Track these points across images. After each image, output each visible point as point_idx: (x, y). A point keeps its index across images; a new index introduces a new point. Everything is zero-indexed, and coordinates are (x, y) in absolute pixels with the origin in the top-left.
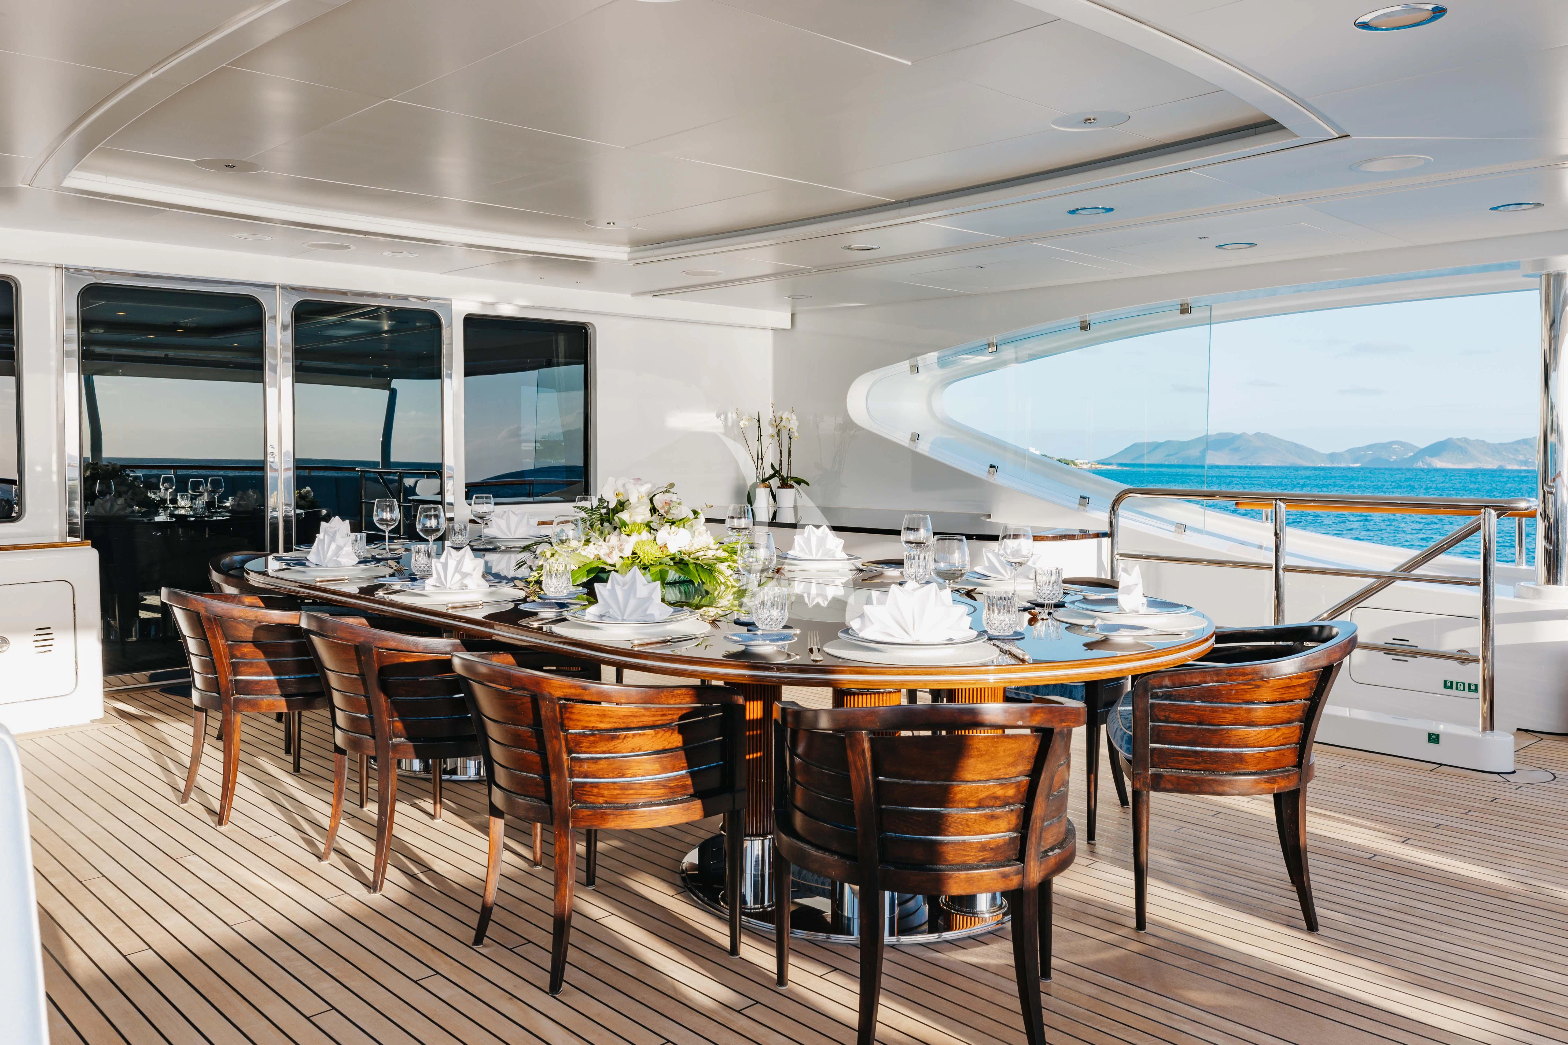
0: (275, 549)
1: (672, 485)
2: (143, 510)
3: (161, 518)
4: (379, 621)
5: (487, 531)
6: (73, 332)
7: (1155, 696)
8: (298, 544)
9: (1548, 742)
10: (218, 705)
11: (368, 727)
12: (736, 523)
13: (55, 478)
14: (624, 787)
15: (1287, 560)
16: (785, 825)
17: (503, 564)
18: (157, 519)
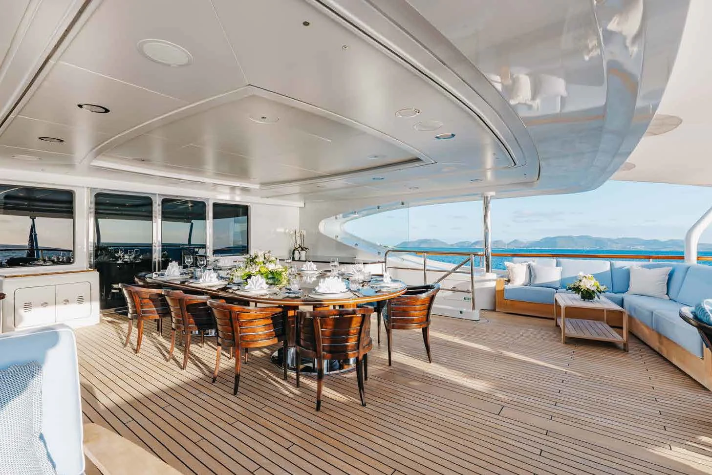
0: (155, 271)
1: (270, 251)
2: (114, 260)
3: (120, 262)
4: (186, 291)
5: (218, 265)
6: (93, 206)
7: (392, 305)
8: (162, 269)
9: (488, 312)
10: (136, 318)
11: (182, 322)
12: (288, 261)
13: (85, 250)
14: (255, 335)
15: (427, 268)
16: (298, 344)
17: (223, 274)
18: (118, 262)
